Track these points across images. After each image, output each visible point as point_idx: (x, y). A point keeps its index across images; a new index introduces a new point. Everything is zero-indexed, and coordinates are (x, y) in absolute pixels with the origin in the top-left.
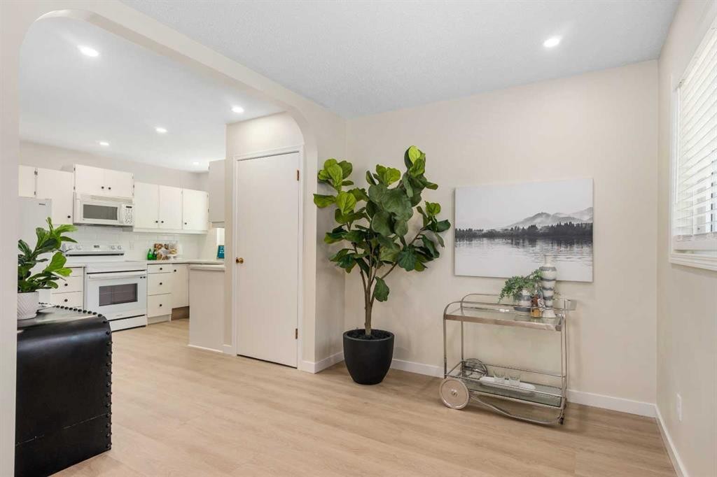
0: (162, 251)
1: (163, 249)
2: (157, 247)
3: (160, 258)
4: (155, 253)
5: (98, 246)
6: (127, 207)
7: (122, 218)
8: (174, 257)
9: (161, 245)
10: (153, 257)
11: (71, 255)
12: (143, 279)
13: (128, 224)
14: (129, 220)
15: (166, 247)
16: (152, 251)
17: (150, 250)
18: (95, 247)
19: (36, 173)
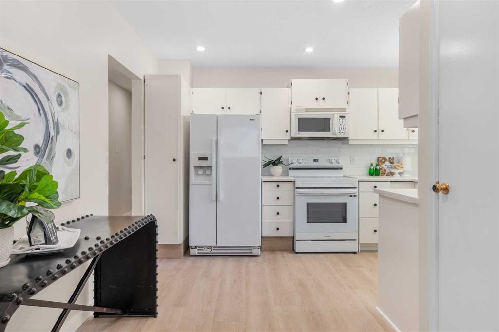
0: (385, 166)
1: (387, 163)
2: (380, 161)
3: (383, 174)
4: (378, 168)
5: (317, 160)
6: (340, 117)
7: (336, 130)
8: (400, 174)
9: (385, 158)
10: (375, 172)
11: (294, 169)
12: (353, 197)
13: (342, 136)
14: (342, 131)
15: (391, 161)
16: (374, 165)
17: (372, 164)
18: (315, 160)
19: (261, 93)
